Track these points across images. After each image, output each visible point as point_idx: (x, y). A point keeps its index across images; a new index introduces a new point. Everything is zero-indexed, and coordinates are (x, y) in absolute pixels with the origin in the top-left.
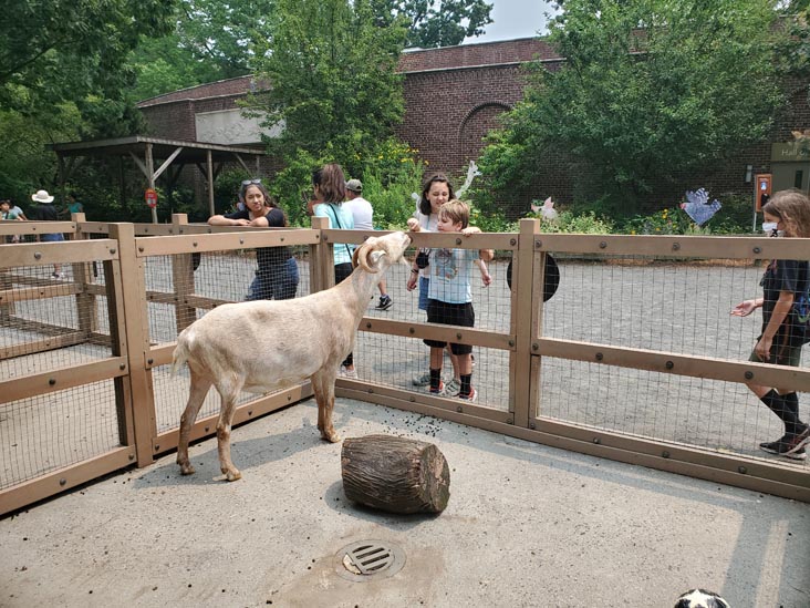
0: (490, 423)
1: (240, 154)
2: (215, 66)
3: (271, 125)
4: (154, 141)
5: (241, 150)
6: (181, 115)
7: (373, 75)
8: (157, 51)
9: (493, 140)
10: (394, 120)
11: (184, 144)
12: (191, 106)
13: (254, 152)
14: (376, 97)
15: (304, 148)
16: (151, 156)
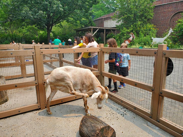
0: (144, 116)
1: (112, 30)
2: (112, 10)
3: (119, 22)
4: (93, 27)
5: (112, 29)
6: (101, 21)
7: (145, 7)
8: (100, 8)
9: (179, 22)
10: (150, 19)
11: (99, 28)
12: (103, 19)
13: (115, 29)
14: (145, 13)
15: (125, 27)
16: (92, 31)
